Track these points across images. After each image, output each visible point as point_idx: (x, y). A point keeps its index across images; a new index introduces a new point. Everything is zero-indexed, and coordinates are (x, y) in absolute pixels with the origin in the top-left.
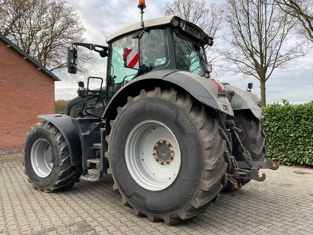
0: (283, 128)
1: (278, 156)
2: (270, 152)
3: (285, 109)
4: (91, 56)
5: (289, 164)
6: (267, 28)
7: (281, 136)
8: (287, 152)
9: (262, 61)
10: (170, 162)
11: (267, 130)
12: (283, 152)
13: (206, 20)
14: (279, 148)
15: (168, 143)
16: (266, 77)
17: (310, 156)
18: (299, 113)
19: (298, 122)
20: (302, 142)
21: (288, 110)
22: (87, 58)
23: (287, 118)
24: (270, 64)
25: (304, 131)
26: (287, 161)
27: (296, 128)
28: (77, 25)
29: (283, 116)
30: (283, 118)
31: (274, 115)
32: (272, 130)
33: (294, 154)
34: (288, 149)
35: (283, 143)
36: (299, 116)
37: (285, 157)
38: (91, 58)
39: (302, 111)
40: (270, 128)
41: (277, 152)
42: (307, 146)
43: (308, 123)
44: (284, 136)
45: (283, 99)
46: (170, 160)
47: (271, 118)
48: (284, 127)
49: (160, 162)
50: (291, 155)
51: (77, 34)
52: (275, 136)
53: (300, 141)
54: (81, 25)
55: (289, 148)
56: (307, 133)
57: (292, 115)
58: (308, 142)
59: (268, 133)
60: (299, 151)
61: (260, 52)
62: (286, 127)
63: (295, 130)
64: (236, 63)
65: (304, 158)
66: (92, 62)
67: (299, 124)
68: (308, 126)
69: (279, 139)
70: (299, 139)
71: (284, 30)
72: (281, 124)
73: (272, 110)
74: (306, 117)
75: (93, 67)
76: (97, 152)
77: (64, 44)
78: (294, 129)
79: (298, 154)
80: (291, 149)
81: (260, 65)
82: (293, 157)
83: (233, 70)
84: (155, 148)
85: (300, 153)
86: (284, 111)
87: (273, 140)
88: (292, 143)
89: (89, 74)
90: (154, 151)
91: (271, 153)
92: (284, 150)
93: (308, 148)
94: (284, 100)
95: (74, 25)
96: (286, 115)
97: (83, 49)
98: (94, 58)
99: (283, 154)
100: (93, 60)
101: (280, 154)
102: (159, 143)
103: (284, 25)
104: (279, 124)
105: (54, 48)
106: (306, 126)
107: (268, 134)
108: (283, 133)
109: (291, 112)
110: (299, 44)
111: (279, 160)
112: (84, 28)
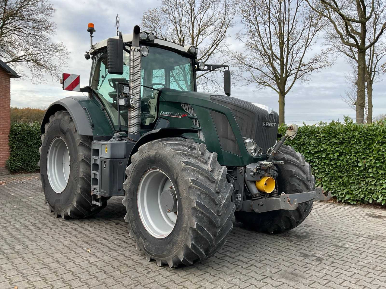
0: (346, 155)
1: (338, 191)
2: (325, 186)
3: (351, 129)
4: (61, 47)
5: (352, 203)
6: (290, 29)
7: (344, 166)
8: (351, 187)
9: (282, 70)
11: (324, 156)
12: (345, 186)
13: (216, 12)
14: (338, 181)
16: (286, 90)
17: (384, 193)
18: (370, 135)
19: (369, 147)
20: (374, 174)
21: (355, 130)
22: (55, 50)
23: (354, 142)
24: (290, 74)
25: (378, 159)
26: (350, 199)
27: (365, 155)
28: (43, 3)
29: (347, 139)
30: (346, 140)
31: (335, 137)
32: (330, 157)
33: (360, 190)
34: (352, 183)
35: (346, 174)
36: (371, 139)
37: (348, 193)
38: (61, 50)
39: (374, 133)
40: (328, 154)
41: (336, 187)
42: (380, 180)
43: (383, 148)
44: (348, 165)
45: (344, 116)
47: (329, 140)
48: (348, 154)
50: (356, 190)
51: (42, 15)
52: (335, 165)
53: (371, 172)
54: (48, 3)
55: (353, 181)
56: (381, 163)
57: (360, 137)
58: (382, 174)
59: (325, 160)
60: (367, 186)
61: (280, 58)
62: (351, 152)
63: (364, 158)
64: (249, 71)
65: (374, 195)
66: (62, 57)
67: (369, 149)
68: (382, 153)
69: (341, 169)
70: (370, 171)
71: (309, 33)
72: (344, 149)
73: (331, 130)
74: (381, 141)
75: (64, 63)
77: (23, 29)
78: (363, 156)
79: (366, 190)
80: (356, 183)
81: (279, 75)
82: (359, 193)
83: (246, 79)
85: (369, 189)
86: (348, 131)
87: (332, 170)
88: (359, 174)
89: (58, 72)
91: (327, 188)
92: (346, 184)
93: (381, 182)
94: (346, 116)
95: (38, 3)
96: (351, 138)
97: (49, 38)
98: (64, 51)
99: (345, 189)
100: (63, 54)
101: (340, 189)
103: (310, 27)
104: (342, 149)
105: (6, 33)
106: (380, 153)
107: (324, 162)
108: (347, 161)
109: (359, 134)
110: (325, 52)
111: (339, 197)
112: (52, 7)
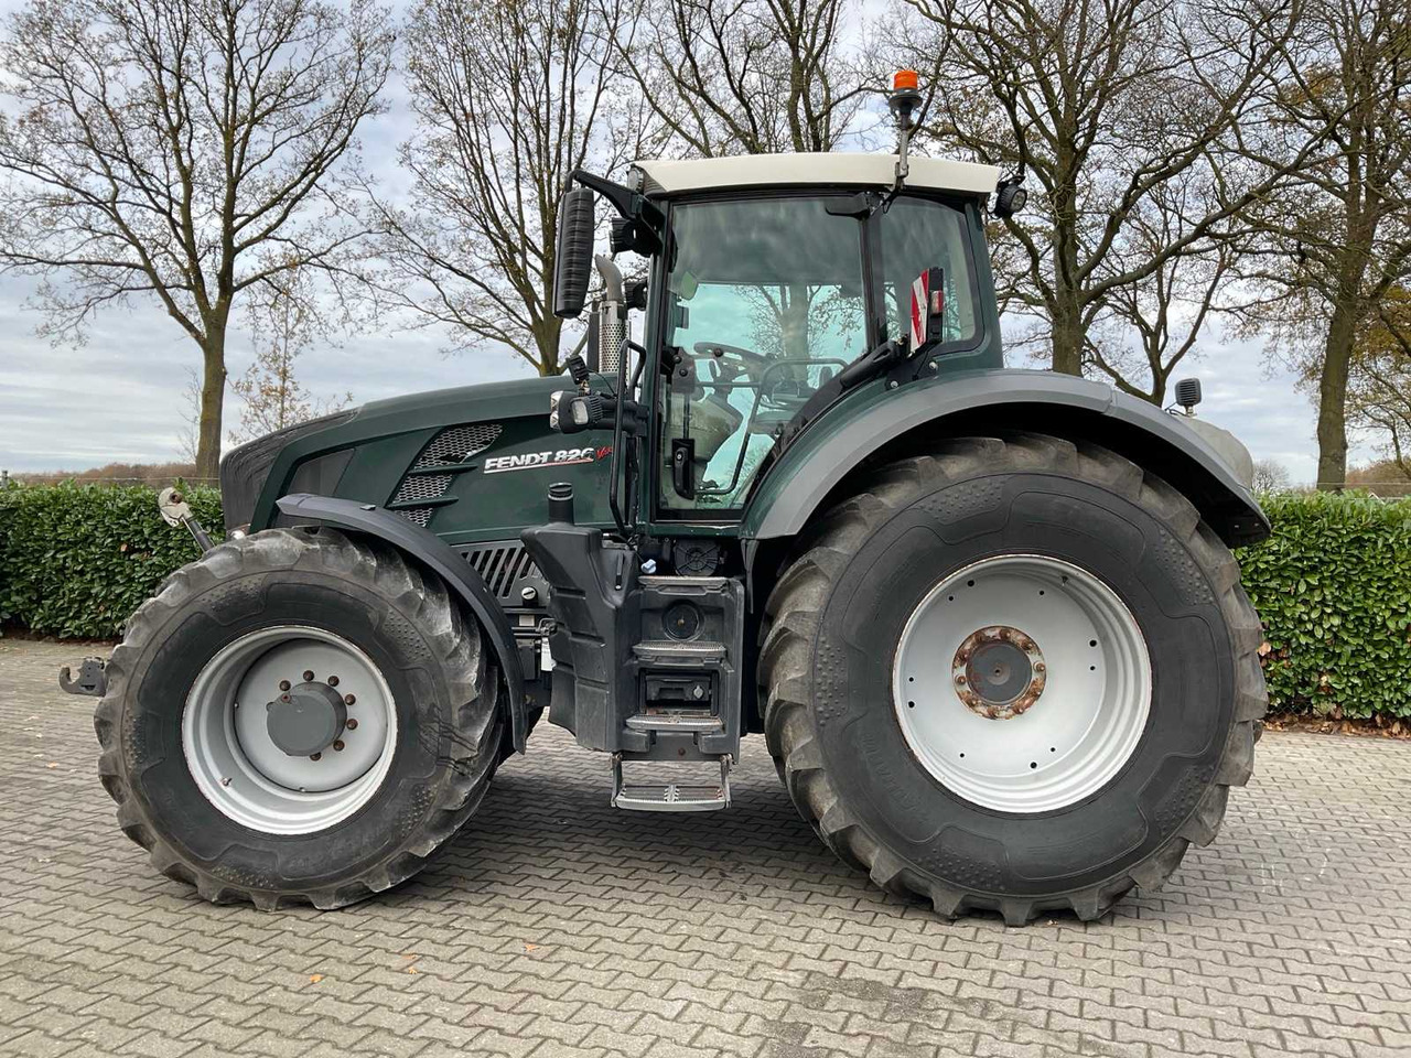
10: (1028, 706)
15: (1020, 637)
46: (1024, 699)
49: (984, 710)
76: (650, 684)
83: (419, 305)
84: (961, 658)
90: (954, 667)
102: (981, 640)
